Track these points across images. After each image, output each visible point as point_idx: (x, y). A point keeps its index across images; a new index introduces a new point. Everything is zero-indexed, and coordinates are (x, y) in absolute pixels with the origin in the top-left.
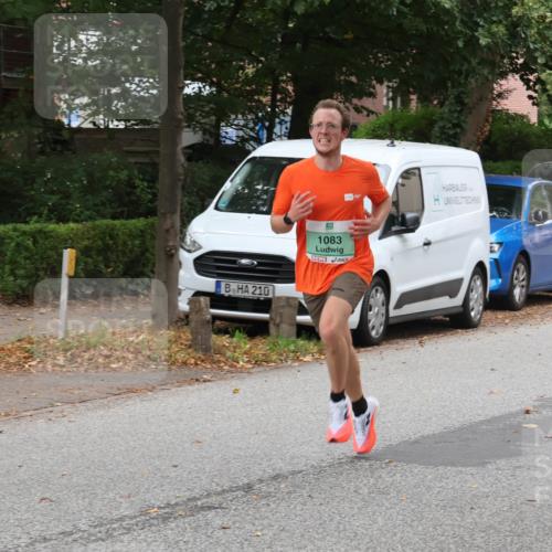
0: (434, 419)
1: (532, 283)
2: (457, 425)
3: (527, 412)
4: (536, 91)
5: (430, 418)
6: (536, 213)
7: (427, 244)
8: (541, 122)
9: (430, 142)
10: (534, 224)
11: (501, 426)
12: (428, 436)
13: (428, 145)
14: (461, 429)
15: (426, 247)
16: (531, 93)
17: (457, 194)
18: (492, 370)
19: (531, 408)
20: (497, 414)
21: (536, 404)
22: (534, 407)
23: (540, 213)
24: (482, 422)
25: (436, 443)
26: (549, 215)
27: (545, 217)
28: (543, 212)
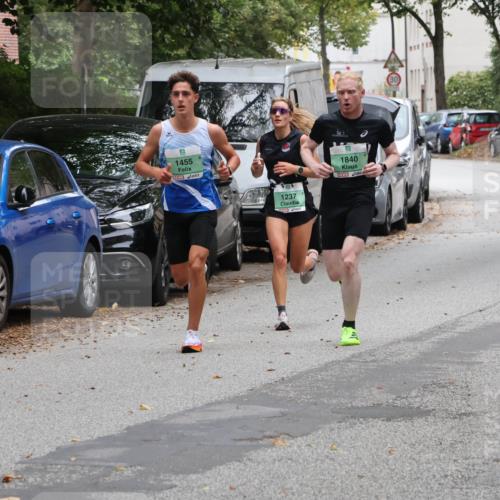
1: (15, 293)
3: (6, 480)
4: (14, 13)
6: (19, 191)
8: (23, 59)
10: (15, 208)
16: (8, 15)
19: (12, 475)
21: (20, 467)
22: (16, 472)
23: (24, 191)
26: (37, 193)
27: (32, 197)
28: (28, 190)
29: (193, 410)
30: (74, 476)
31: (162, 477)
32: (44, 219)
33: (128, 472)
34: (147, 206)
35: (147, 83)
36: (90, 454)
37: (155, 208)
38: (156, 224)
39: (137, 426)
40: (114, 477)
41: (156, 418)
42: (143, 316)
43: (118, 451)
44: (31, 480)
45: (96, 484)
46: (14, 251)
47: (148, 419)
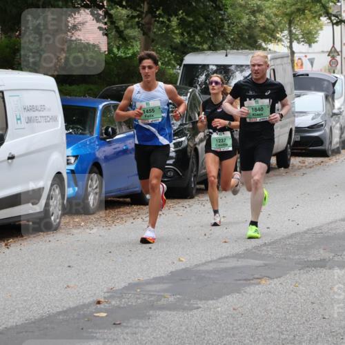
0: (17, 311)
2: (37, 317)
3: (99, 302)
4: (105, 23)
5: (14, 312)
6: (107, 129)
7: (11, 158)
8: (110, 50)
9: (13, 69)
10: (104, 139)
11: (76, 316)
12: (12, 328)
13: (10, 70)
14: (41, 319)
15: (10, 161)
17: (36, 114)
18: (69, 266)
19: (102, 300)
20: (72, 305)
21: (107, 295)
22: (105, 298)
23: (110, 129)
24: (59, 313)
25: (18, 333)
26: (118, 131)
27: (114, 133)
28: (112, 129)
29: (211, 262)
30: (139, 301)
31: (192, 302)
32: (122, 146)
33: (172, 299)
34: (183, 139)
35: (185, 65)
36: (149, 288)
37: (188, 140)
38: (189, 149)
39: (177, 271)
40: (163, 302)
41: (188, 266)
42: (180, 205)
43: (165, 286)
44: (113, 303)
45: (152, 305)
46: (103, 165)
47: (183, 267)
